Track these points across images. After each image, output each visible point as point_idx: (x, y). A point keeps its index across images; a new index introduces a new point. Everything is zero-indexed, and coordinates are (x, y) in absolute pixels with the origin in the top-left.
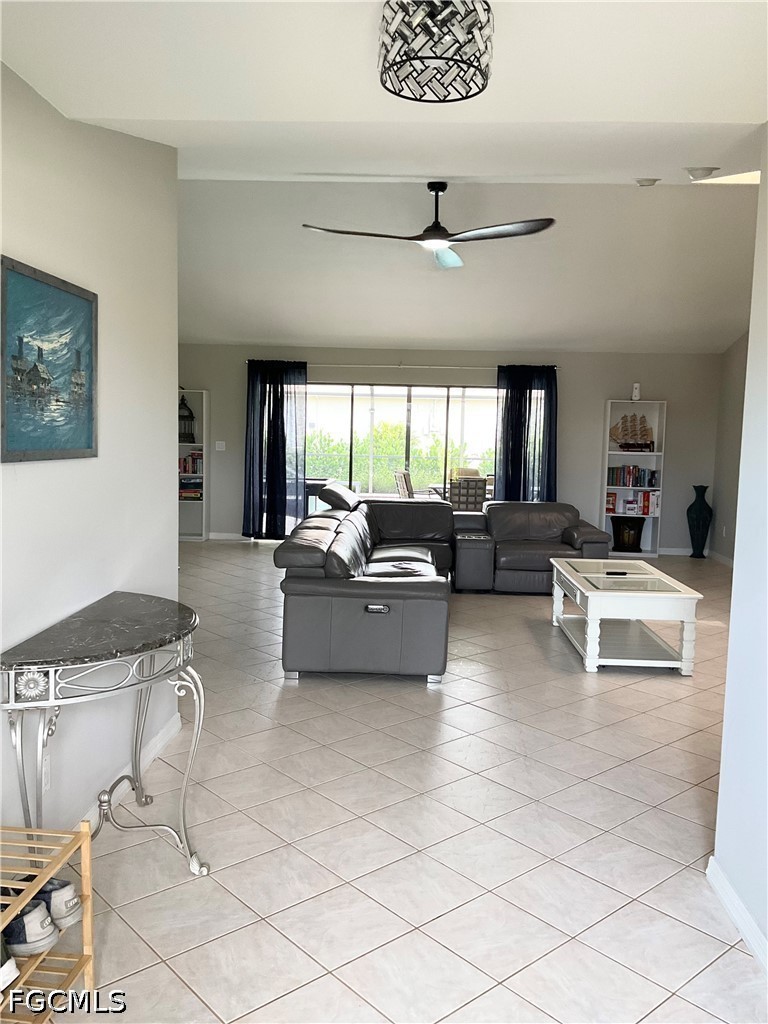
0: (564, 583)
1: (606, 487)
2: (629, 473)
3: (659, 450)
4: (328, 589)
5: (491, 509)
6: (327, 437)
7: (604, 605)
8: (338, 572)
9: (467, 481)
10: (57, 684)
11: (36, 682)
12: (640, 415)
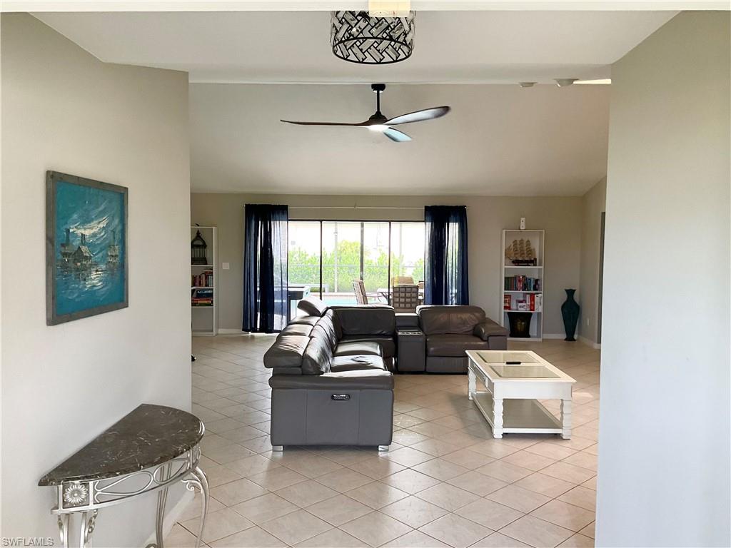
0: (477, 371)
1: (503, 291)
2: (520, 281)
3: (540, 265)
4: (305, 384)
5: (422, 311)
6: (304, 252)
8: (311, 370)
9: (405, 287)
10: (95, 492)
11: (79, 492)
12: (526, 240)
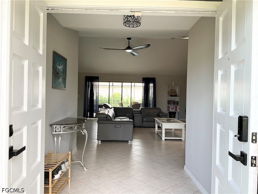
0: (158, 123)
1: (167, 105)
2: (172, 102)
3: (179, 97)
4: (107, 122)
5: (142, 109)
6: (102, 96)
7: (166, 126)
8: (109, 119)
9: (136, 104)
10: (62, 129)
11: (59, 129)
12: (174, 89)
